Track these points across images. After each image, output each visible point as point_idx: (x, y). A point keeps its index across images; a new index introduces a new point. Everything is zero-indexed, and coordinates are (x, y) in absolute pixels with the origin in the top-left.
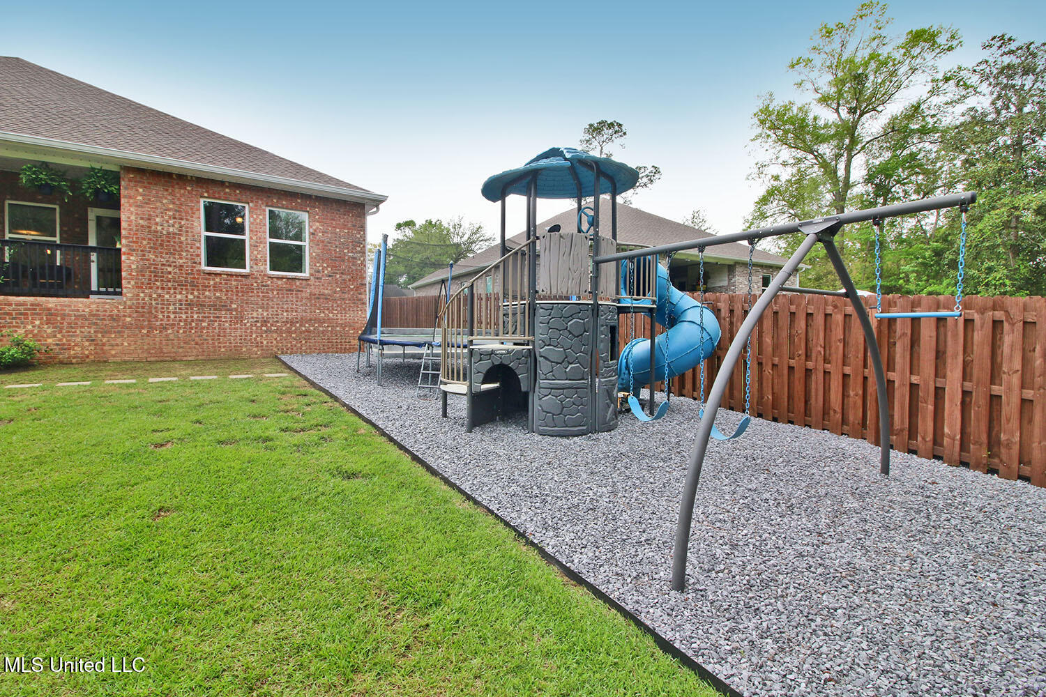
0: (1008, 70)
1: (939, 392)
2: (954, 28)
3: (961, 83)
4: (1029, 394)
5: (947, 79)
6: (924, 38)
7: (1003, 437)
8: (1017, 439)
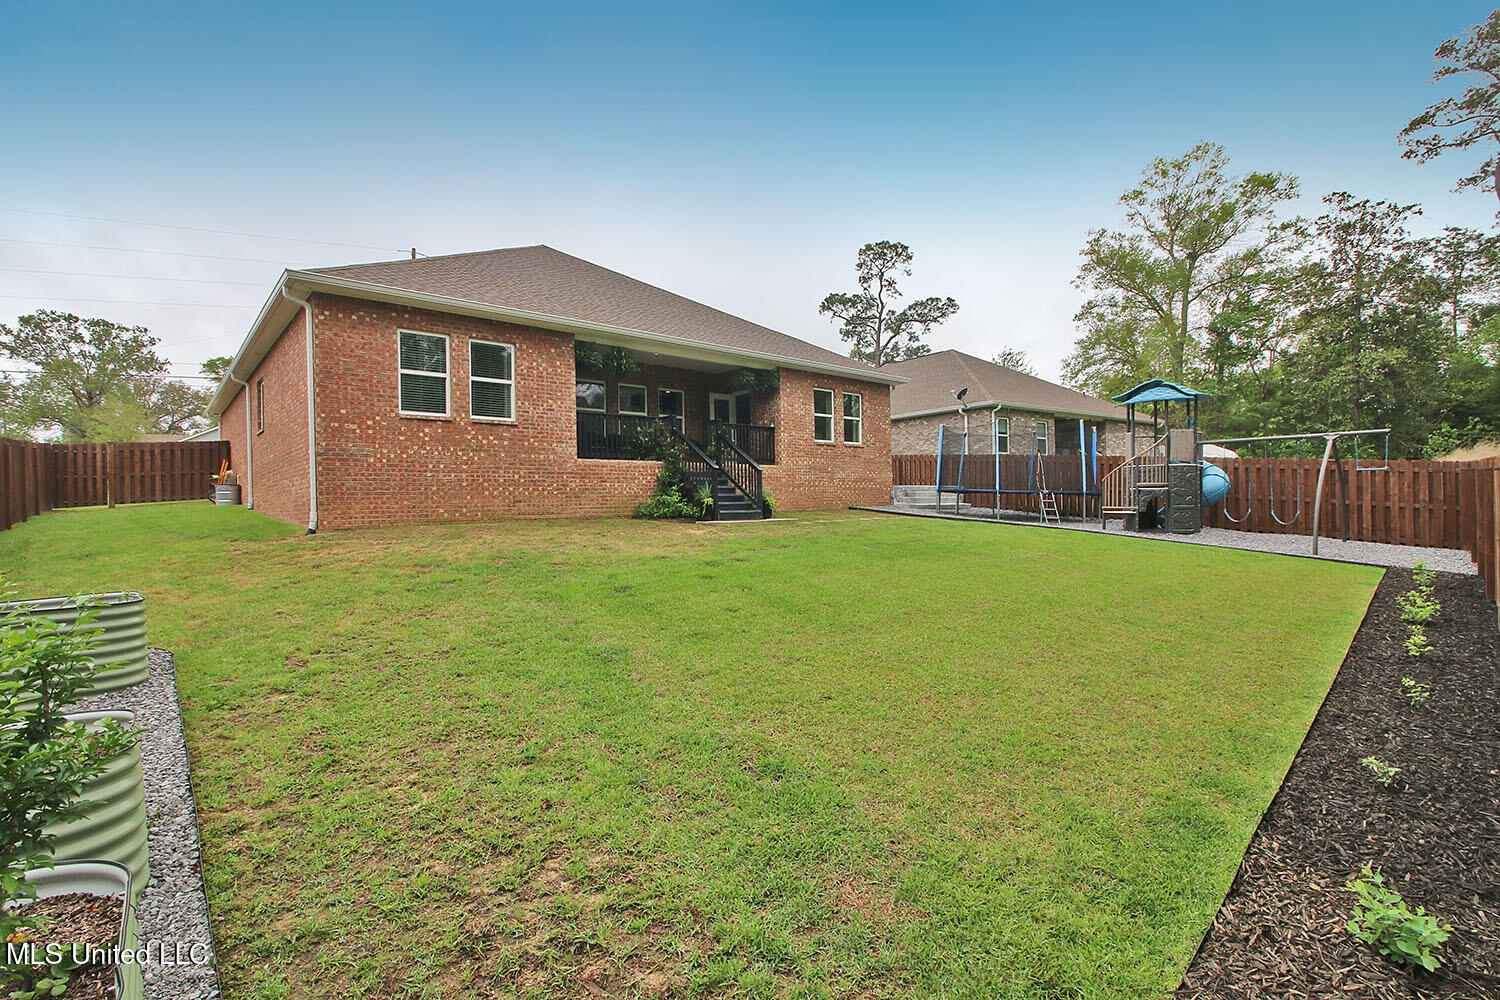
0: (1347, 228)
1: (1360, 507)
2: (1293, 175)
3: (1301, 232)
4: (1403, 505)
5: (1284, 227)
6: (1263, 184)
7: (1392, 526)
8: (1398, 526)
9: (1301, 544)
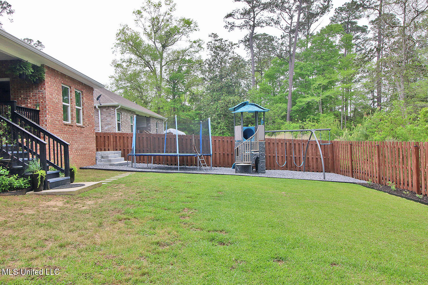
3: (199, 45)
5: (194, 42)
6: (186, 23)
9: (318, 176)
